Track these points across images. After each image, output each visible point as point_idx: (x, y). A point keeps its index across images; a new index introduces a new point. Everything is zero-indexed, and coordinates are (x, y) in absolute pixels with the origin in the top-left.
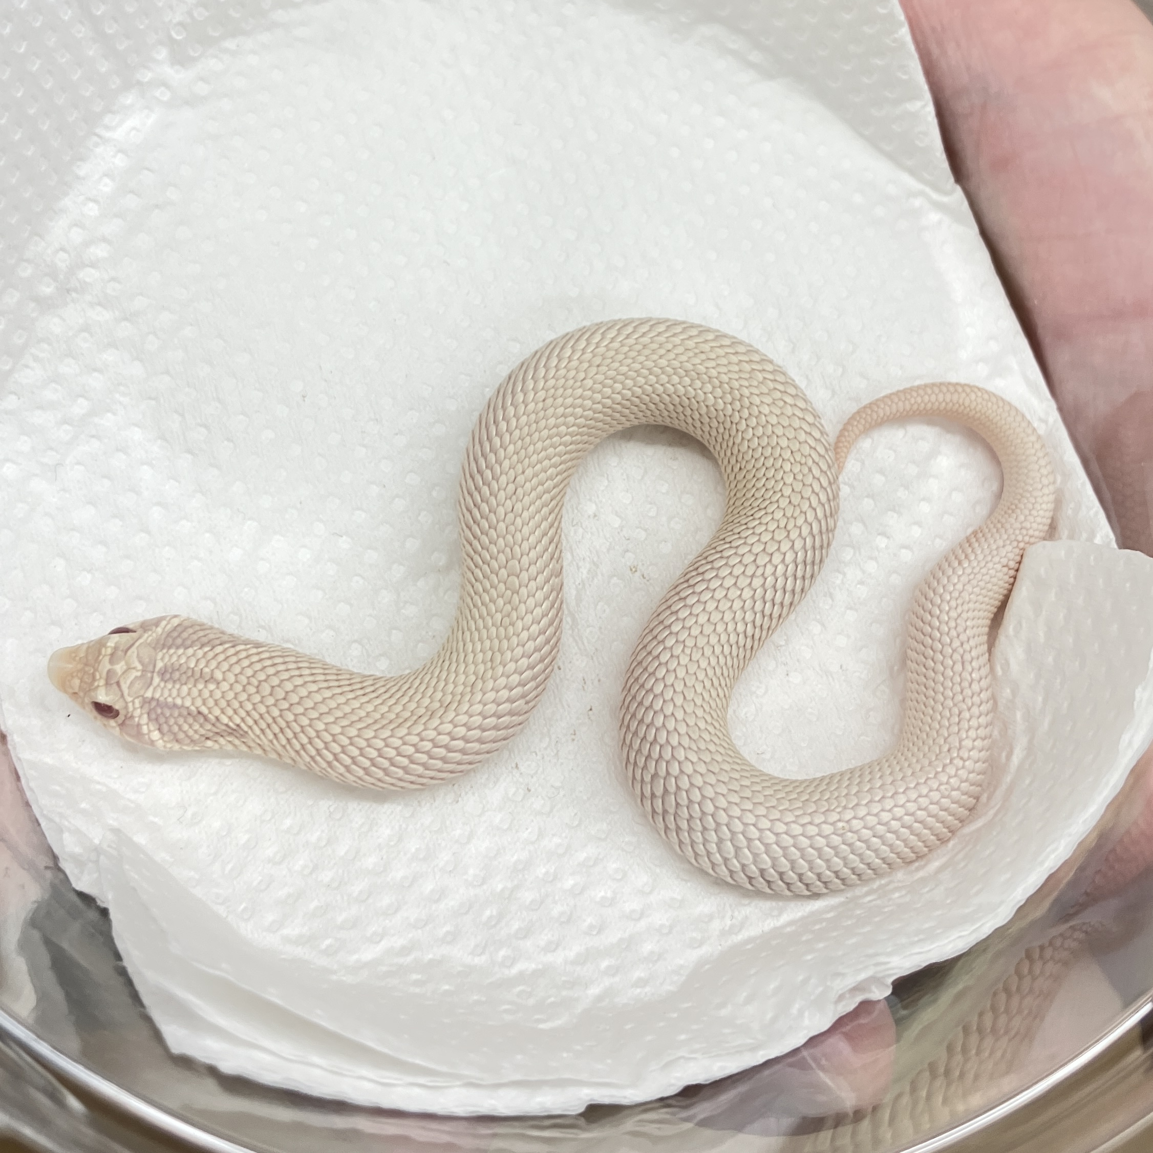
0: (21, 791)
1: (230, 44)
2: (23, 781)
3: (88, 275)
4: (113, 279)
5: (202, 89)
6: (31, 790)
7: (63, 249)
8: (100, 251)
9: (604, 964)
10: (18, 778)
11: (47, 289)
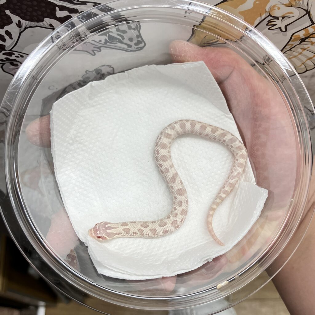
0: (72, 226)
1: (99, 95)
2: (72, 224)
3: (78, 139)
4: (82, 139)
5: (95, 104)
6: (74, 226)
7: (73, 135)
8: (79, 135)
9: (166, 253)
10: (71, 224)
11: (71, 142)
